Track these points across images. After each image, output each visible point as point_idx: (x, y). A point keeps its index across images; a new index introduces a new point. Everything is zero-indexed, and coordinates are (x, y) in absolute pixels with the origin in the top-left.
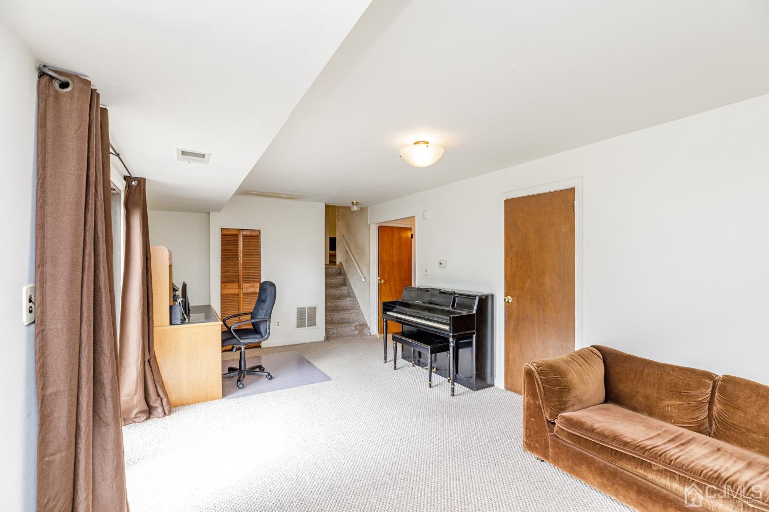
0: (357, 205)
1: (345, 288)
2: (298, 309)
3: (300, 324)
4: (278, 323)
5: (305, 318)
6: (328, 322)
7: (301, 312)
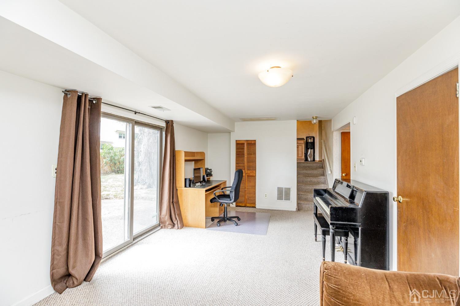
0: (316, 119)
1: (322, 177)
2: (278, 188)
3: (280, 198)
4: (266, 195)
5: (283, 194)
6: (299, 198)
7: (280, 190)
